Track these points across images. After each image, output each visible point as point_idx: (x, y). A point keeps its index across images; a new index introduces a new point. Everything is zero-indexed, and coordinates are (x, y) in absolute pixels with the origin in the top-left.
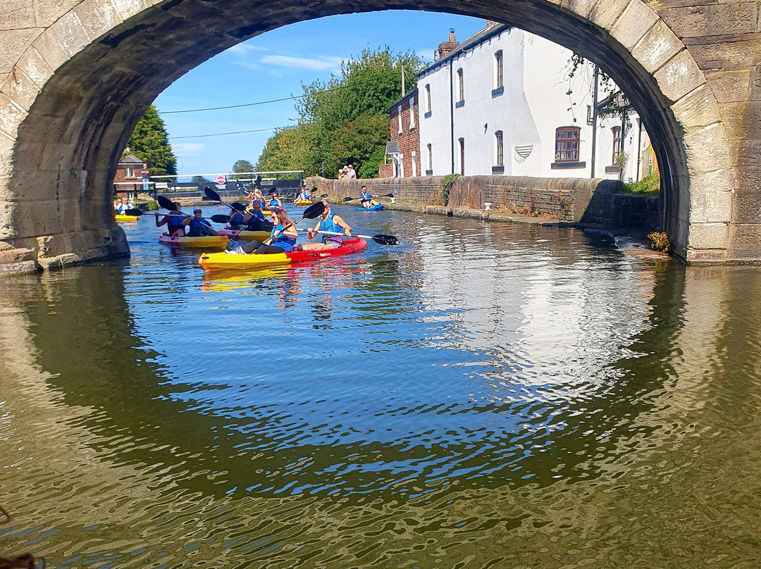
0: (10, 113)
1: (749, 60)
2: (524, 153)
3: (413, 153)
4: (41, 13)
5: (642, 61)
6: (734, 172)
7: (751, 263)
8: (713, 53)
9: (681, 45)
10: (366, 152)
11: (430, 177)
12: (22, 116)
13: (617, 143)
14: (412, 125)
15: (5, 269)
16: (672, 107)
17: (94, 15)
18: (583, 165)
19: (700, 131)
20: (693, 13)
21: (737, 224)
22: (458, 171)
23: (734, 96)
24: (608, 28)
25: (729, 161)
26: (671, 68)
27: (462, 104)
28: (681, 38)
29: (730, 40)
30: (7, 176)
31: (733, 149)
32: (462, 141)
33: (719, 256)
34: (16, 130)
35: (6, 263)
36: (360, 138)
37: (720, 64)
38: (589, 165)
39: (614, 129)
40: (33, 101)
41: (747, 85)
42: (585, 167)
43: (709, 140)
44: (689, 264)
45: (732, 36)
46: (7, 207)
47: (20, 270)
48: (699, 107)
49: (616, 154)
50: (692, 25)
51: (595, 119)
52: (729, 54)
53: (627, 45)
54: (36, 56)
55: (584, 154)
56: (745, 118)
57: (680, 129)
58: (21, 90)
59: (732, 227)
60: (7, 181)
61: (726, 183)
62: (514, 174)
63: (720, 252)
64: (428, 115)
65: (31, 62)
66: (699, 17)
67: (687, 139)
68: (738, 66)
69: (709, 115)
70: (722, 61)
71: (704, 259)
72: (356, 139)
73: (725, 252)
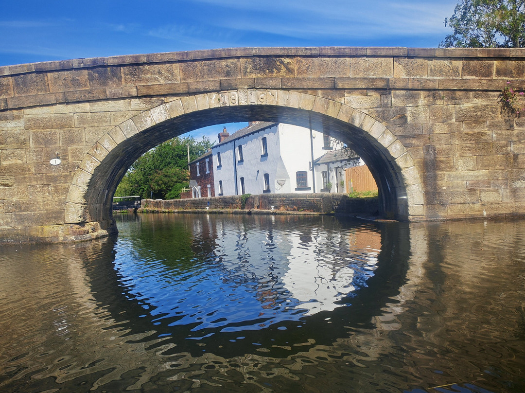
0: (92, 162)
1: (422, 144)
2: (281, 184)
3: (209, 186)
4: (114, 120)
5: (382, 143)
6: (422, 185)
7: (434, 221)
8: (408, 141)
9: (396, 138)
10: (169, 186)
11: (222, 196)
12: (98, 164)
13: (325, 179)
14: (208, 172)
15: (79, 238)
16: (396, 160)
17: (142, 121)
18: (309, 189)
19: (407, 169)
20: (399, 127)
21: (427, 205)
22: (240, 193)
23: (418, 157)
24: (368, 131)
25: (419, 180)
26: (393, 146)
27: (242, 161)
28: (396, 136)
29: (414, 137)
30: (85, 192)
31: (420, 176)
32: (242, 179)
33: (422, 218)
34: (93, 171)
35: (80, 235)
36: (165, 179)
37: (412, 145)
38: (312, 189)
39: (323, 173)
40: (104, 157)
41: (422, 152)
42: (310, 189)
43: (411, 173)
44: (410, 222)
45: (414, 135)
46: (81, 207)
47: (86, 238)
48: (406, 160)
49: (325, 184)
50: (399, 131)
51: (313, 168)
52: (414, 142)
53: (376, 138)
54: (109, 138)
55: (310, 184)
56: (424, 164)
57: (399, 169)
58: (99, 152)
59: (425, 206)
60: (84, 195)
61: (420, 189)
62: (277, 192)
63: (422, 216)
64: (219, 167)
65: (106, 141)
66: (401, 128)
67: (403, 172)
68: (418, 146)
69: (410, 163)
70: (412, 144)
71: (416, 219)
72: (163, 179)
73: (424, 217)
